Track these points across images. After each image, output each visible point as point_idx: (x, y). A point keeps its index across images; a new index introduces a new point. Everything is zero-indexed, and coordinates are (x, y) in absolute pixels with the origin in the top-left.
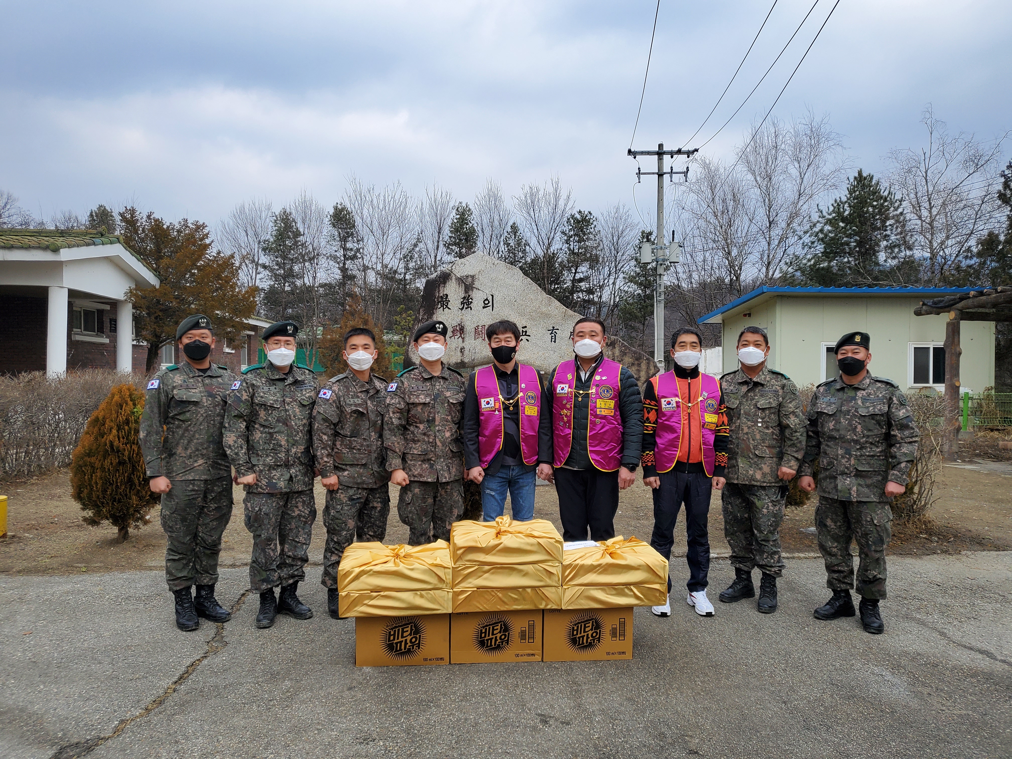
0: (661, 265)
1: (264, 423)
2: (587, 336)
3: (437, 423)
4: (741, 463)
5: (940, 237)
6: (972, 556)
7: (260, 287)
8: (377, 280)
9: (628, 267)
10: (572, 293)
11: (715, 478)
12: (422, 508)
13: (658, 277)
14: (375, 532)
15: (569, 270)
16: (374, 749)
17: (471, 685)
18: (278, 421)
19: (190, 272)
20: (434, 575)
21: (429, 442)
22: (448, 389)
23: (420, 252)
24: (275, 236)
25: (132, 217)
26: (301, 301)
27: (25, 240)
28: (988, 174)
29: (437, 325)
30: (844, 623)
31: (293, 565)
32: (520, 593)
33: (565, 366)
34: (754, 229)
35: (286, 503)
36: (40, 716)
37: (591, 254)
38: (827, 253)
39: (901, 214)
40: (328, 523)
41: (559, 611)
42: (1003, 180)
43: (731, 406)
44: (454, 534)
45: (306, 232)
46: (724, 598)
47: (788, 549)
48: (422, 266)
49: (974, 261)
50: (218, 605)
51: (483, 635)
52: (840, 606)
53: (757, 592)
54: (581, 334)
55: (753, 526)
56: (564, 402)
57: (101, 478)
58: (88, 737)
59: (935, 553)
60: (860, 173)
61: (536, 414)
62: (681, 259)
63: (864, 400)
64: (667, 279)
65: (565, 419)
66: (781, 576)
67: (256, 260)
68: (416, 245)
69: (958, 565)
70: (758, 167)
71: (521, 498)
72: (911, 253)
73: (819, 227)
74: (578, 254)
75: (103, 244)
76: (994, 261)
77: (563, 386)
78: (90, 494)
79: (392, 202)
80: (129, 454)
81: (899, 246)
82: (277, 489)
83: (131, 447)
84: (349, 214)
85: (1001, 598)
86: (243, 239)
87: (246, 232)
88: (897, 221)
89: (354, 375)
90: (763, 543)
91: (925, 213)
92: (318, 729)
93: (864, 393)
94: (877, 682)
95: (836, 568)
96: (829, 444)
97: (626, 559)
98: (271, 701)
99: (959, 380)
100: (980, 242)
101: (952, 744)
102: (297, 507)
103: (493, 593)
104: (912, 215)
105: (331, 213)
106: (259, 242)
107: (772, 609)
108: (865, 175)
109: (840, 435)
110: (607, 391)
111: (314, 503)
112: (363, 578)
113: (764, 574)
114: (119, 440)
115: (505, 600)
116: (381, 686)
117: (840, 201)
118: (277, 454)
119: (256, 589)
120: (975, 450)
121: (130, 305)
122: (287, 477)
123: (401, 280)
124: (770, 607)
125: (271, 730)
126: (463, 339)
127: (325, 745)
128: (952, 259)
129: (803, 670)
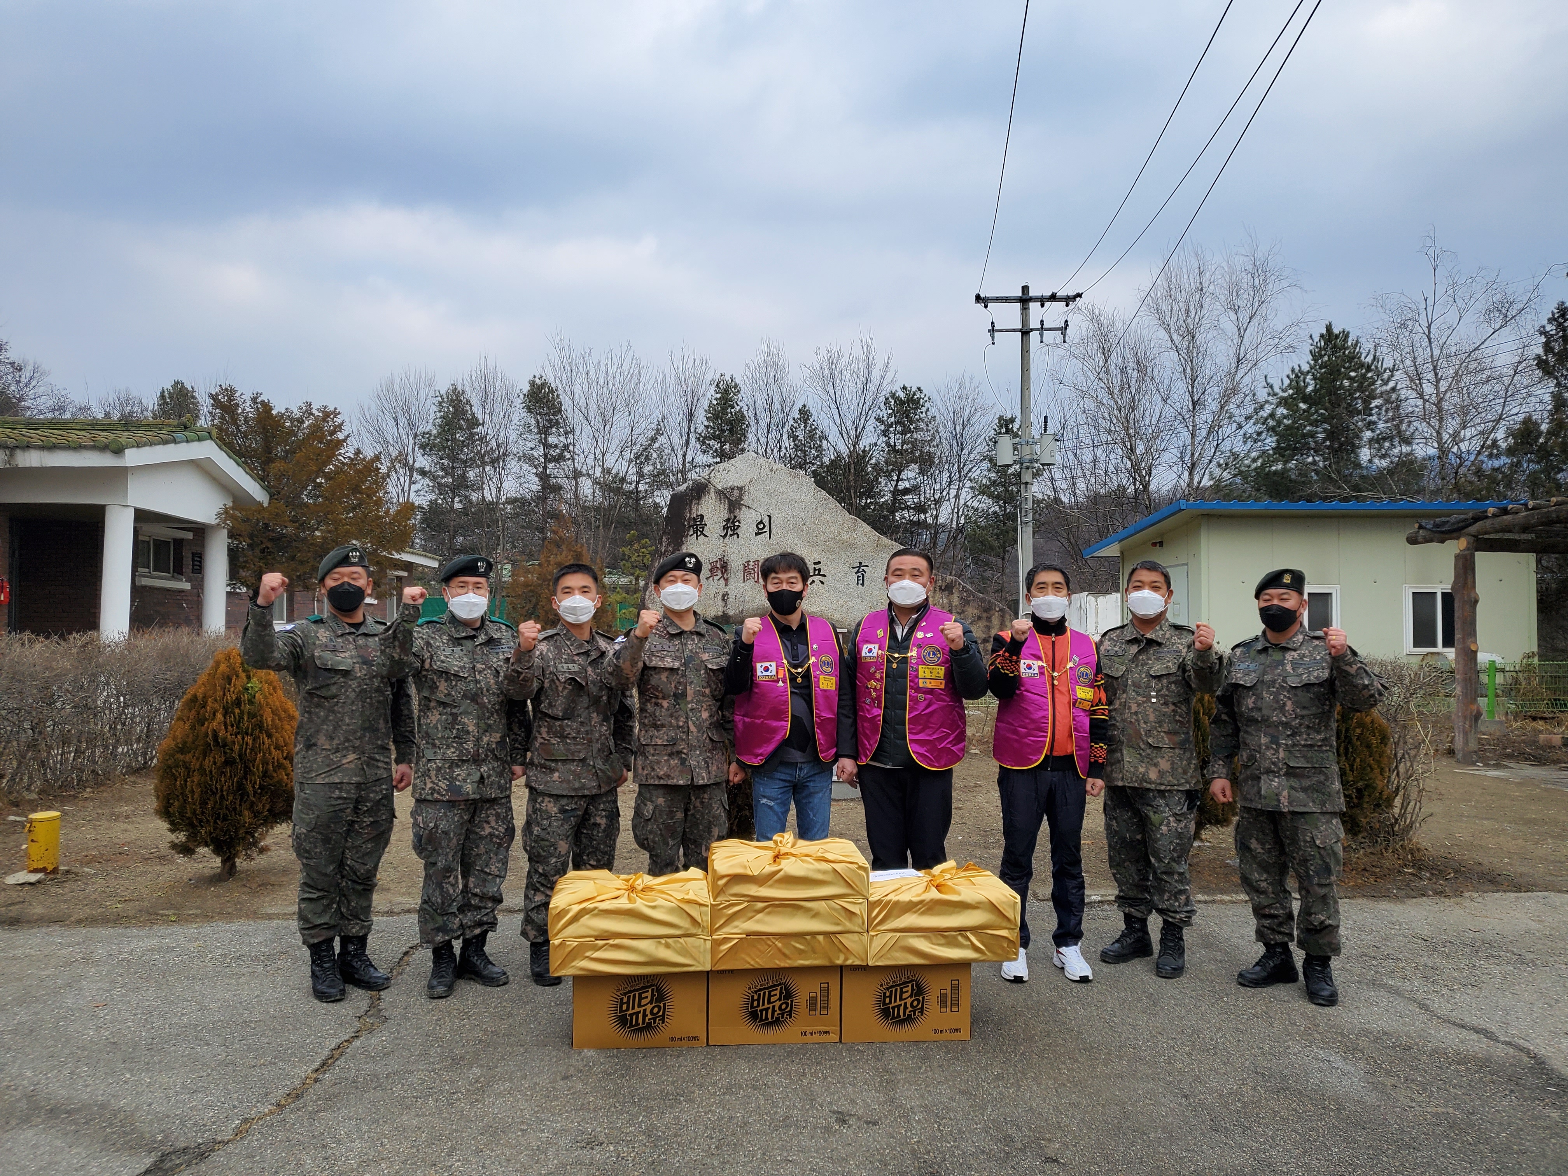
0: (1028, 468)
1: (444, 700)
2: (907, 576)
3: (689, 698)
4: (1128, 756)
5: (1452, 425)
6: (1480, 899)
7: (417, 504)
8: (594, 492)
9: (979, 471)
10: (893, 510)
11: (1090, 780)
12: (667, 827)
13: (1023, 486)
14: (598, 861)
15: (889, 477)
16: (601, 1155)
17: (737, 1074)
18: (465, 696)
19: (314, 481)
20: (685, 915)
21: (679, 727)
22: (705, 650)
23: (661, 449)
24: (440, 426)
25: (230, 400)
26: (478, 524)
27: (74, 436)
28: (1522, 331)
29: (687, 559)
30: (1281, 992)
31: (480, 908)
32: (808, 943)
33: (874, 618)
34: (1169, 412)
35: (473, 817)
36: (129, 1114)
37: (922, 452)
38: (1282, 448)
39: (1394, 389)
40: (530, 845)
41: (864, 969)
42: (1543, 339)
43: (1113, 675)
44: (713, 857)
45: (487, 420)
46: (1107, 958)
47: (1205, 890)
48: (664, 471)
49: (1504, 460)
50: (373, 966)
51: (755, 1004)
52: (1275, 966)
53: (1156, 947)
54: (898, 573)
55: (1149, 851)
56: (873, 670)
57: (199, 784)
58: (200, 1141)
59: (1423, 895)
60: (1329, 328)
61: (834, 688)
62: (1058, 459)
63: (1295, 664)
64: (1038, 490)
65: (874, 694)
66: (1190, 925)
67: (411, 462)
68: (654, 440)
69: (1458, 911)
70: (1174, 319)
71: (812, 810)
72: (1409, 449)
73: (1268, 409)
74: (901, 452)
75: (187, 441)
76: (1532, 461)
77: (870, 646)
78: (183, 808)
79: (618, 375)
80: (241, 750)
81: (1391, 438)
82: (462, 795)
83: (243, 739)
84: (552, 392)
85: (1515, 958)
86: (390, 431)
87: (396, 420)
88: (1387, 401)
89: (568, 631)
90: (1165, 877)
91: (1428, 389)
92: (521, 1130)
93: (1295, 654)
94: (1320, 1070)
95: (1267, 911)
96: (1249, 729)
97: (959, 894)
98: (453, 1093)
99: (1475, 642)
100: (1510, 433)
101: (1419, 1151)
102: (488, 823)
103: (769, 942)
104: (1409, 392)
105: (525, 391)
106: (416, 435)
107: (1177, 972)
108: (1336, 331)
109: (1263, 716)
110: (934, 654)
111: (512, 818)
112: (585, 920)
113: (1165, 921)
114: (226, 728)
115: (787, 952)
116: (610, 1074)
117: (1300, 371)
118: (461, 744)
119: (428, 942)
120: (1505, 748)
121: (225, 532)
122: (477, 777)
123: (631, 492)
124: (1174, 969)
125: (456, 1131)
126: (726, 580)
127: (533, 1150)
128: (1472, 459)
129: (1216, 1053)
